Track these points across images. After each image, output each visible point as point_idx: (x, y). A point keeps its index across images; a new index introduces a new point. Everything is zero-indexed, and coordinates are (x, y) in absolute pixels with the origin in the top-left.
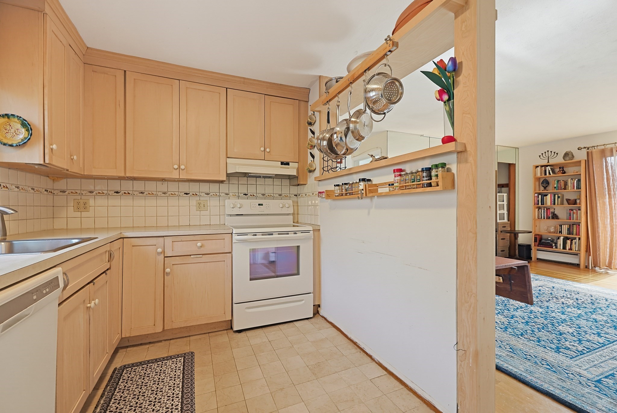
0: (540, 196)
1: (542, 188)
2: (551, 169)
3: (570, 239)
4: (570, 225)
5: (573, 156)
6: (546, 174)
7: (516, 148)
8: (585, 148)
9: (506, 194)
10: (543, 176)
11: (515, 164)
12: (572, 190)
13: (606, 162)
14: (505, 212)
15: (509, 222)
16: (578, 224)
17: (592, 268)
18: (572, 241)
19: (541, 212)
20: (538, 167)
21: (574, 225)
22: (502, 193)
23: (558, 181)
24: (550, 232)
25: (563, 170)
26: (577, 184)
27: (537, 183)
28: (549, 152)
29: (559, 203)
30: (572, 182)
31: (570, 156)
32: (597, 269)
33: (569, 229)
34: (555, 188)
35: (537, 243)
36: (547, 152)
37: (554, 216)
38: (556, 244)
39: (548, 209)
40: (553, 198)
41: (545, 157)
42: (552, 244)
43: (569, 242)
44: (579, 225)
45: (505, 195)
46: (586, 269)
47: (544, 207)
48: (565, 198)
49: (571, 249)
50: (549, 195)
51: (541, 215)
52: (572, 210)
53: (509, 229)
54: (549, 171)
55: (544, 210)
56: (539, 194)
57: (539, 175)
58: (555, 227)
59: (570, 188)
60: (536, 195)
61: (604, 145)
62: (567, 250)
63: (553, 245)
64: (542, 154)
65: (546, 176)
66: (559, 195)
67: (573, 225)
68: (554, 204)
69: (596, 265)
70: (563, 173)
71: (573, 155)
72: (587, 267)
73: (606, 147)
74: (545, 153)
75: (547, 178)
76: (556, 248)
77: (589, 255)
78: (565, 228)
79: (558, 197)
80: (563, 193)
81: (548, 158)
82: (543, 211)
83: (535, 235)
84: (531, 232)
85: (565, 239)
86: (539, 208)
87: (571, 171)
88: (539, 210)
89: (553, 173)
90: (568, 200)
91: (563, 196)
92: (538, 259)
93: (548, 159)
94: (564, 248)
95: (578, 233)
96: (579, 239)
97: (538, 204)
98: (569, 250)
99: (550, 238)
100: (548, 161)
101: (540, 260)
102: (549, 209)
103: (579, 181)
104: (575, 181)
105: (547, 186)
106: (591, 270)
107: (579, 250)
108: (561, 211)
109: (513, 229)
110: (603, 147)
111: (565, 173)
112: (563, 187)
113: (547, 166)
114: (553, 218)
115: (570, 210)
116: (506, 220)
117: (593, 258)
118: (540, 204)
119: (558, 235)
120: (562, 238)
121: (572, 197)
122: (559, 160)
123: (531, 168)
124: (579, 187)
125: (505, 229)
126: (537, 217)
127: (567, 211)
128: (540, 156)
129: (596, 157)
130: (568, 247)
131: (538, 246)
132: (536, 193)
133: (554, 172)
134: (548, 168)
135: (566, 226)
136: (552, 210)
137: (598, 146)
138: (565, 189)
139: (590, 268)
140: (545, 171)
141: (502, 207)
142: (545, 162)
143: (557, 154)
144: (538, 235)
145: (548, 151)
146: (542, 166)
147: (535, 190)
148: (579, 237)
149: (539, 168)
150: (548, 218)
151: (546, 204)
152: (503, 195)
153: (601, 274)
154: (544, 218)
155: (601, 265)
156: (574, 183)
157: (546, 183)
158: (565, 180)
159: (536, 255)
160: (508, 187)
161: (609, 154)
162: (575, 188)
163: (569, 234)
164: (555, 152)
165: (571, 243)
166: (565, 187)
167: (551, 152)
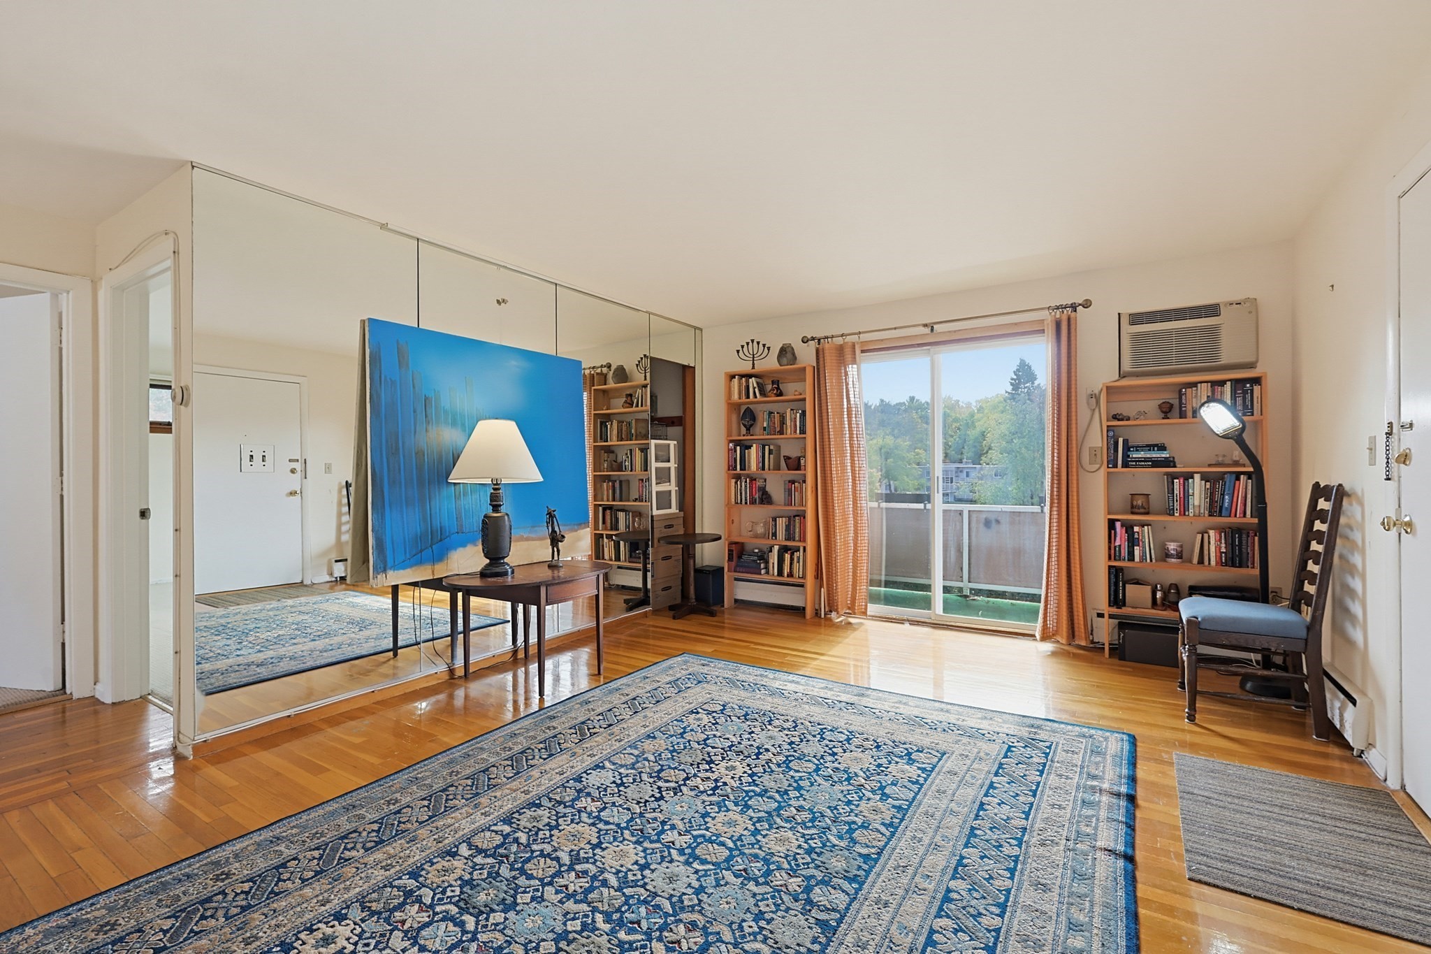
0: (738, 448)
1: (744, 430)
2: (758, 383)
3: (790, 550)
4: (789, 518)
5: (795, 357)
6: (748, 397)
7: (696, 328)
8: (813, 339)
9: (676, 442)
10: (744, 399)
11: (694, 368)
12: (793, 436)
13: (846, 374)
14: (672, 487)
15: (682, 514)
16: (802, 515)
17: (825, 614)
18: (792, 555)
19: (741, 486)
20: (733, 377)
21: (797, 518)
22: (666, 439)
23: (771, 413)
24: (756, 536)
25: (778, 388)
26: (800, 422)
27: (734, 418)
28: (755, 343)
29: (771, 467)
30: (793, 416)
31: (789, 355)
32: (833, 615)
33: (788, 528)
34: (765, 429)
35: (733, 564)
36: (751, 344)
37: (764, 497)
38: (767, 562)
39: (753, 480)
40: (760, 454)
41: (748, 355)
42: (760, 563)
43: (787, 556)
44: (804, 518)
45: (672, 443)
46: (817, 620)
47: (748, 476)
48: (784, 452)
49: (791, 575)
50: (754, 445)
51: (741, 493)
52: (793, 482)
53: (681, 532)
54: (754, 388)
55: (746, 482)
56: (737, 443)
57: (735, 397)
58: (766, 523)
59: (789, 431)
60: (731, 445)
61: (842, 335)
62: (785, 579)
63: (762, 566)
64: (743, 347)
65: (748, 400)
66: (772, 447)
67: (794, 516)
68: (763, 469)
69: (832, 607)
70: (778, 396)
71: (794, 354)
72: (817, 613)
73: (846, 341)
74: (748, 344)
75: (751, 406)
76: (767, 573)
77: (821, 586)
78: (781, 523)
79: (770, 452)
80: (779, 442)
81: (753, 357)
82: (743, 484)
83: (731, 544)
84: (719, 538)
85: (784, 550)
86: (738, 477)
87: (791, 389)
88: (736, 483)
89: (761, 394)
90: (787, 458)
91: (779, 448)
92: (736, 601)
93: (753, 360)
94: (780, 573)
95: (803, 539)
96: (804, 548)
97: (735, 468)
98: (788, 576)
99: (757, 551)
100: (753, 364)
101: (741, 604)
102: (755, 480)
103: (804, 414)
104: (798, 415)
105: (751, 425)
106: (823, 621)
107: (804, 577)
108: (775, 486)
109: (691, 532)
110: (839, 341)
111: (781, 394)
112: (778, 429)
113: (749, 376)
114: (762, 502)
115: (789, 482)
116: (674, 509)
117: (828, 591)
118: (738, 466)
119: (771, 542)
120: (776, 548)
121: (794, 453)
122: (770, 363)
123: (722, 380)
124: (803, 431)
125: (670, 532)
126: (733, 500)
127: (785, 484)
128: (738, 351)
129: (830, 359)
130: (786, 571)
131: (735, 571)
132: (731, 441)
133: (763, 393)
134: (753, 381)
135: (784, 519)
136: (759, 483)
137: (833, 337)
138: (781, 432)
139: (823, 616)
140: (747, 388)
141: (663, 476)
142: (746, 367)
143: (769, 348)
144: (736, 543)
145: (753, 341)
146: (742, 376)
147: (729, 434)
148: (804, 545)
149: (736, 380)
150: (753, 502)
151: (749, 467)
152: (669, 445)
153: (838, 627)
154: (746, 503)
155: (839, 607)
156: (795, 418)
157: (748, 417)
158: (781, 411)
159: (732, 592)
160: (680, 424)
161: (850, 356)
162: (798, 431)
163: (788, 539)
164: (764, 345)
165: (792, 559)
166: (782, 428)
167: (758, 343)
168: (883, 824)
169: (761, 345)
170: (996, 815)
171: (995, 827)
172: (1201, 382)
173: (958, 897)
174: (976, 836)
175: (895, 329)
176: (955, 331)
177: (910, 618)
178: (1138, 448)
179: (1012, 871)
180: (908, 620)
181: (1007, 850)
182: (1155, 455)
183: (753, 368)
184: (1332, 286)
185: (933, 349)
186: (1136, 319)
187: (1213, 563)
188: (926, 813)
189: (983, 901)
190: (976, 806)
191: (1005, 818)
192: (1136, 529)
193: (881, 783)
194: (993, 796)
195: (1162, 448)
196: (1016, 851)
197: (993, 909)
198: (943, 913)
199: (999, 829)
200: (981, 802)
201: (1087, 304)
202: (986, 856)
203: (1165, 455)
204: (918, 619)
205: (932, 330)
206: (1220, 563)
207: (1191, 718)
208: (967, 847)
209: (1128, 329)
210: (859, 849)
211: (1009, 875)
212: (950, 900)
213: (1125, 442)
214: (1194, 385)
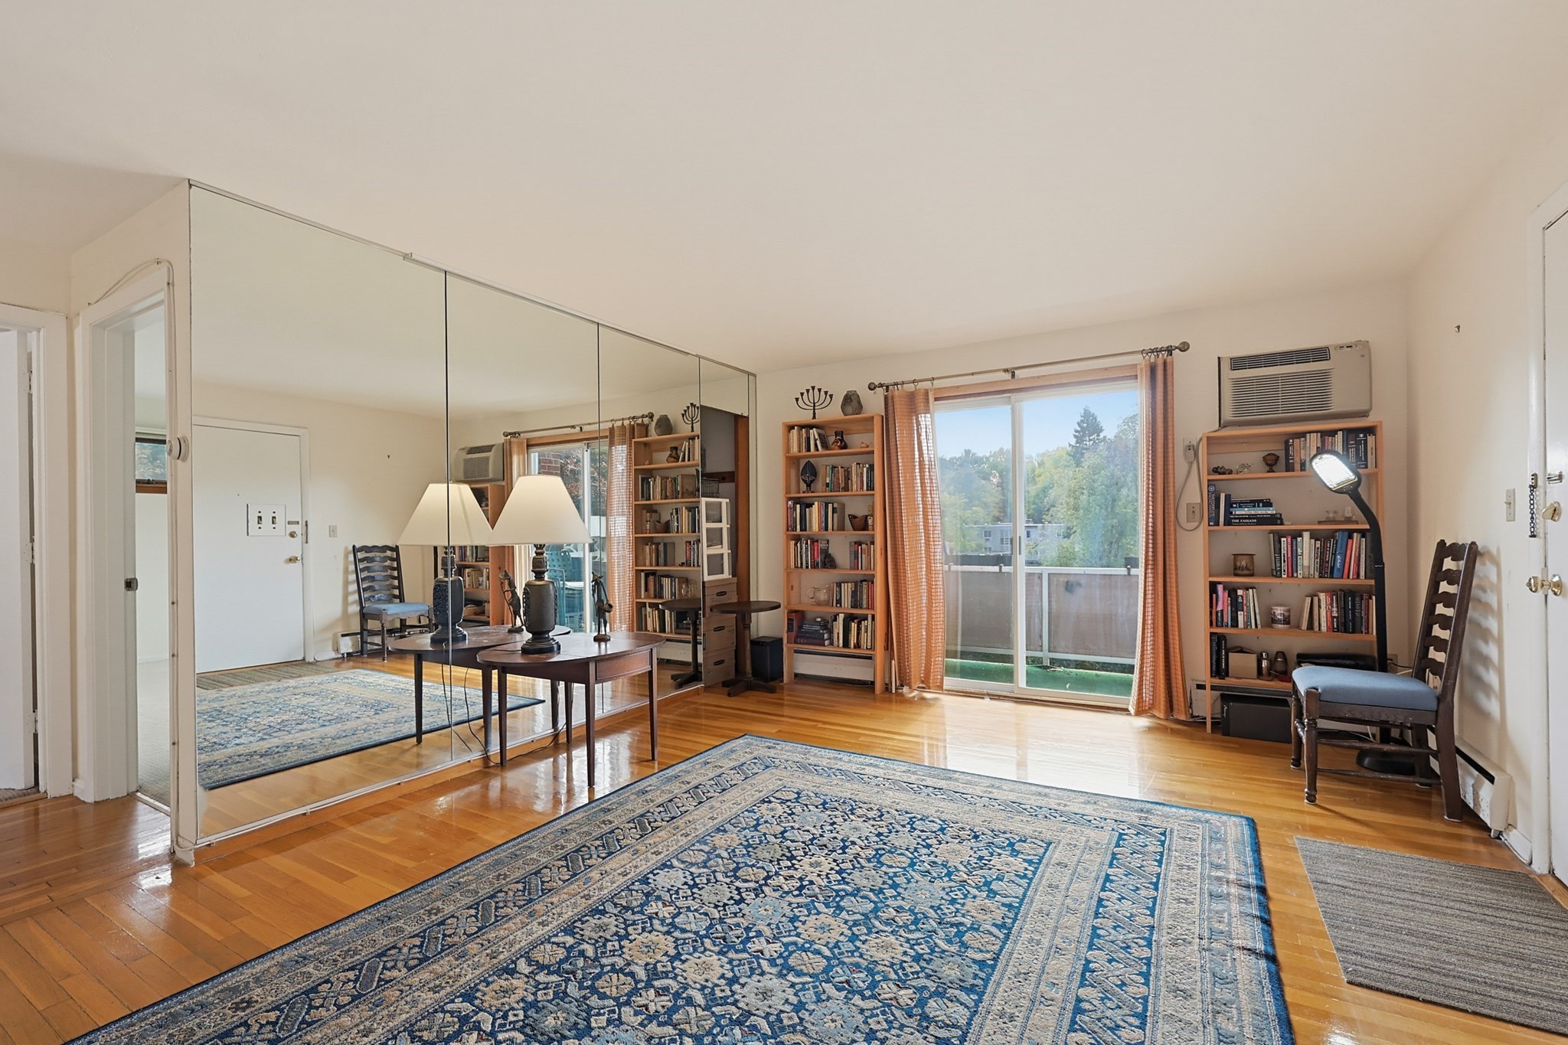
0: (798, 506)
1: (803, 486)
2: (819, 435)
3: (856, 618)
4: (856, 583)
5: (861, 406)
6: (809, 450)
7: (749, 374)
8: (881, 385)
9: (728, 500)
10: (804, 453)
11: (748, 418)
12: (859, 493)
13: (918, 424)
14: (724, 550)
15: (736, 579)
16: (870, 580)
17: (896, 689)
18: (859, 624)
19: (801, 549)
20: (791, 427)
21: (864, 583)
22: (718, 497)
23: (834, 467)
24: (819, 604)
25: (842, 440)
26: (867, 477)
27: (793, 473)
28: (816, 391)
29: (835, 528)
30: (859, 471)
31: (854, 403)
32: (905, 689)
33: (854, 594)
34: (827, 485)
35: (794, 634)
36: (811, 391)
37: (827, 560)
38: (831, 632)
39: (814, 541)
40: (823, 513)
41: (808, 403)
42: (823, 634)
43: (854, 626)
44: (873, 583)
45: (724, 501)
46: (887, 695)
47: (808, 537)
48: (849, 511)
49: (858, 646)
50: (816, 503)
51: (801, 556)
52: (860, 544)
53: (735, 600)
54: (815, 440)
55: (807, 543)
56: (797, 500)
57: (795, 449)
58: (830, 590)
59: (855, 487)
60: (790, 503)
61: (914, 382)
62: (852, 651)
63: (826, 636)
64: (802, 394)
65: (808, 453)
66: (835, 505)
67: (862, 581)
68: (826, 529)
69: (904, 681)
70: (842, 448)
71: (859, 402)
72: (887, 688)
73: (918, 387)
74: (808, 391)
75: (812, 460)
76: (832, 644)
77: (892, 658)
78: (847, 590)
79: (834, 510)
80: (844, 500)
81: (814, 406)
82: (804, 545)
83: (790, 612)
84: (778, 606)
85: (849, 619)
86: (797, 539)
87: (856, 441)
88: (796, 544)
89: (823, 447)
90: (853, 517)
91: (844, 506)
92: (796, 675)
93: (814, 409)
94: (846, 644)
95: (871, 606)
96: (873, 617)
97: (795, 529)
98: (855, 647)
99: (819, 620)
100: (814, 414)
101: (799, 677)
102: (817, 541)
103: (871, 468)
104: (865, 469)
105: (812, 481)
106: (894, 697)
107: (873, 648)
108: (840, 547)
109: (745, 599)
110: (910, 387)
111: (845, 447)
112: (842, 485)
113: (810, 427)
114: (824, 566)
115: (856, 543)
116: (726, 575)
117: (899, 663)
118: (798, 527)
119: (835, 610)
120: (841, 616)
121: (860, 512)
122: (833, 412)
123: (780, 431)
124: (871, 487)
125: (723, 600)
126: (792, 564)
127: (850, 545)
128: (797, 399)
129: (900, 407)
130: (853, 640)
131: (796, 643)
132: (790, 499)
133: (825, 446)
134: (814, 432)
135: (850, 584)
136: (822, 545)
137: (903, 383)
138: (846, 489)
139: (894, 691)
140: (808, 439)
141: (714, 538)
142: (806, 417)
143: (831, 396)
144: (796, 612)
145: (813, 388)
146: (801, 427)
147: (788, 491)
148: (873, 613)
149: (795, 431)
150: (815, 566)
151: (811, 527)
152: (721, 503)
153: (910, 702)
154: (807, 567)
155: (913, 680)
156: (862, 473)
157: (809, 473)
158: (846, 465)
159: (791, 666)
160: (733, 481)
161: (922, 404)
162: (865, 488)
163: (854, 606)
164: (826, 393)
165: (859, 629)
166: (847, 484)
167: (820, 390)
168: (994, 925)
169: (822, 393)
170: (1117, 912)
171: (1119, 926)
172: (1310, 432)
173: (1091, 1008)
174: (1099, 936)
175: (973, 374)
176: (1039, 377)
177: (990, 692)
178: (1242, 504)
179: (1146, 976)
180: (988, 695)
181: (1136, 951)
182: (1261, 511)
183: (814, 417)
184: (1458, 327)
185: (1014, 396)
186: (1238, 363)
187: (1324, 628)
188: (1041, 911)
189: (1118, 1011)
190: (1094, 903)
191: (1129, 915)
192: (1240, 592)
193: (985, 878)
194: (1111, 891)
195: (1268, 504)
196: (1146, 953)
197: (1132, 1020)
198: (1076, 1026)
199: (1123, 928)
200: (1099, 897)
201: (1184, 347)
202: (1113, 960)
203: (1270, 511)
204: (999, 693)
205: (1013, 376)
206: (1331, 629)
207: (1311, 799)
208: (1092, 950)
209: (1229, 374)
210: (970, 953)
211: (1143, 981)
212: (1083, 1012)
213: (1228, 497)
214: (1302, 435)
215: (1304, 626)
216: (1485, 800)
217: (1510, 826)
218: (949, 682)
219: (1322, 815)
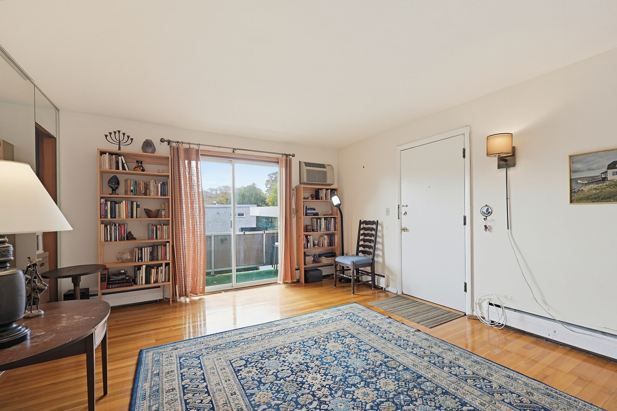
0: (109, 203)
1: (110, 191)
3: (154, 267)
4: (153, 248)
5: (155, 150)
6: (118, 168)
7: (56, 108)
8: (168, 141)
10: (114, 170)
12: (155, 197)
15: (47, 254)
17: (179, 300)
18: (157, 268)
19: (111, 229)
20: (103, 153)
21: (159, 247)
23: (136, 182)
24: (124, 262)
25: (142, 166)
28: (121, 134)
29: (138, 216)
30: (155, 185)
31: (151, 147)
32: (182, 299)
33: (152, 253)
34: (132, 191)
35: (105, 283)
36: (117, 133)
37: (129, 236)
38: (135, 278)
39: (121, 225)
40: (129, 207)
41: (115, 140)
42: (128, 279)
43: (153, 271)
47: (117, 222)
49: (156, 281)
50: (124, 202)
51: (110, 235)
52: (155, 225)
54: (123, 164)
55: (115, 226)
56: (107, 199)
57: (107, 167)
58: (133, 252)
59: (152, 194)
60: (103, 200)
61: (189, 144)
62: (152, 285)
63: (131, 281)
64: (110, 134)
65: (117, 171)
66: (138, 203)
67: (157, 246)
68: (131, 218)
70: (141, 171)
71: (154, 147)
73: (191, 147)
74: (115, 133)
75: (118, 175)
76: (136, 284)
77: (176, 283)
78: (147, 252)
79: (137, 206)
81: (119, 143)
82: (113, 228)
85: (149, 268)
86: (107, 223)
87: (151, 168)
88: (106, 227)
89: (128, 168)
90: (148, 211)
93: (119, 145)
94: (148, 281)
95: (164, 259)
97: (106, 216)
98: (154, 282)
99: (123, 271)
100: (120, 147)
102: (124, 225)
103: (166, 184)
104: (159, 185)
105: (117, 188)
110: (186, 146)
111: (143, 170)
112: (143, 192)
113: (119, 155)
114: (128, 239)
115: (152, 225)
116: (41, 251)
118: (109, 216)
119: (138, 264)
120: (144, 267)
121: (153, 207)
122: (136, 148)
123: (95, 154)
124: (164, 194)
126: (103, 239)
127: (149, 226)
128: (106, 136)
129: (182, 155)
130: (153, 278)
131: (106, 288)
132: (101, 198)
134: (122, 159)
135: (148, 248)
136: (126, 227)
137: (183, 143)
138: (145, 194)
139: (177, 301)
140: (117, 162)
142: (115, 149)
143: (132, 139)
144: (107, 270)
145: (119, 132)
146: (111, 154)
147: (102, 192)
148: (167, 262)
149: (107, 156)
150: (121, 240)
151: (119, 216)
154: (116, 240)
156: (157, 187)
157: (114, 183)
158: (145, 180)
161: (195, 156)
162: (159, 194)
163: (152, 259)
164: (128, 137)
165: (157, 272)
166: (146, 191)
167: (124, 134)
172: (324, 189)
175: (219, 147)
178: (309, 209)
182: (313, 211)
183: (119, 149)
184: (364, 167)
185: (233, 160)
186: (307, 164)
187: (326, 246)
192: (309, 237)
195: (314, 210)
201: (293, 156)
203: (315, 212)
206: (328, 246)
207: (353, 293)
209: (305, 168)
213: (306, 206)
214: (321, 189)
215: (321, 246)
216: (382, 282)
217: (388, 286)
218: (208, 289)
219: (357, 297)
